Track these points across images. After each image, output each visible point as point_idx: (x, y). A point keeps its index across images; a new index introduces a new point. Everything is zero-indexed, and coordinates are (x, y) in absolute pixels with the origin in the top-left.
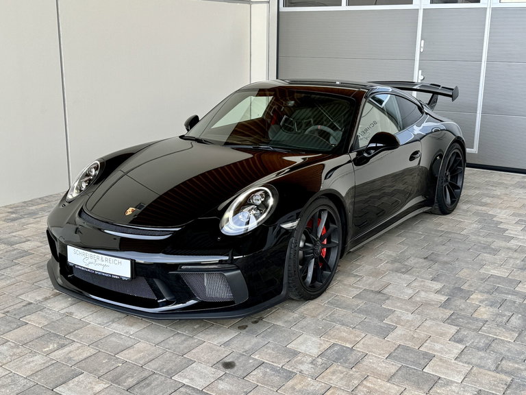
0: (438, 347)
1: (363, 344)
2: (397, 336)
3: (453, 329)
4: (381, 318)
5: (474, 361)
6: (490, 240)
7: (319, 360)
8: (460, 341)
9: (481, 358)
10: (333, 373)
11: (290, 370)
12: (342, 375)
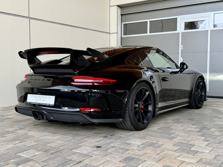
0: (196, 142)
1: (162, 141)
2: (178, 140)
3: (204, 138)
4: (170, 135)
5: (214, 146)
6: (217, 115)
7: (141, 146)
8: (207, 141)
9: (217, 146)
10: (148, 149)
11: (128, 148)
12: (152, 150)
